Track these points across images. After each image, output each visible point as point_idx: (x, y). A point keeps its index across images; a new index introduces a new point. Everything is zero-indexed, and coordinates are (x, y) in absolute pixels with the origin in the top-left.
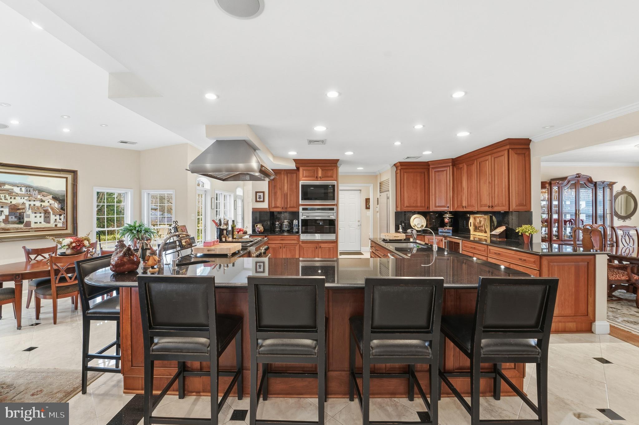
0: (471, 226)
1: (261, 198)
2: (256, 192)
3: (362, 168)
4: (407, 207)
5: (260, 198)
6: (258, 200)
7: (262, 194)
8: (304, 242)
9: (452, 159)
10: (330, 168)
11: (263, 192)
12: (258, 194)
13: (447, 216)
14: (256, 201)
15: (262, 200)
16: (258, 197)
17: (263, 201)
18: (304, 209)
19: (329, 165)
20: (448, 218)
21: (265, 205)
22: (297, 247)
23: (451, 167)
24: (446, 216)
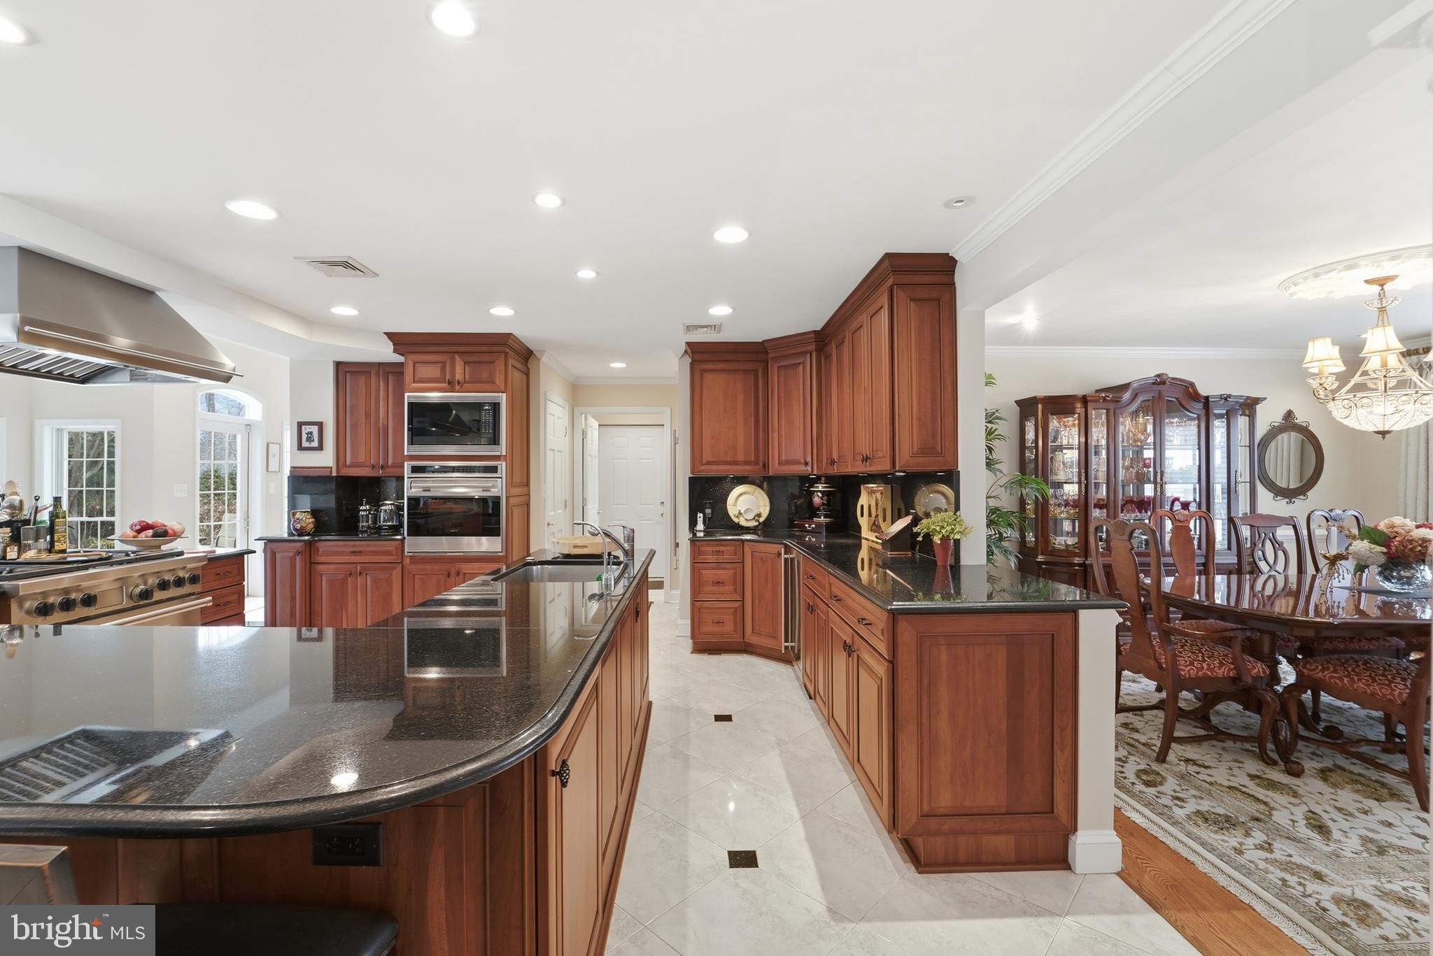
0: (862, 516)
1: (313, 441)
2: (300, 425)
3: (624, 365)
4: (708, 463)
5: (310, 439)
6: (305, 444)
7: (315, 429)
8: (417, 559)
9: (815, 332)
10: (487, 358)
11: (320, 425)
12: (305, 429)
13: (820, 489)
14: (300, 448)
15: (315, 444)
16: (304, 437)
17: (320, 448)
18: (415, 469)
19: (485, 349)
20: (820, 494)
21: (325, 459)
22: (397, 574)
23: (814, 354)
24: (818, 487)
